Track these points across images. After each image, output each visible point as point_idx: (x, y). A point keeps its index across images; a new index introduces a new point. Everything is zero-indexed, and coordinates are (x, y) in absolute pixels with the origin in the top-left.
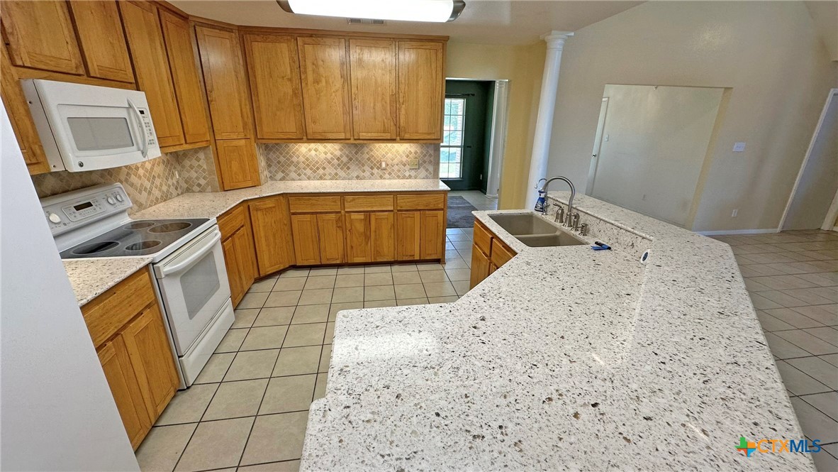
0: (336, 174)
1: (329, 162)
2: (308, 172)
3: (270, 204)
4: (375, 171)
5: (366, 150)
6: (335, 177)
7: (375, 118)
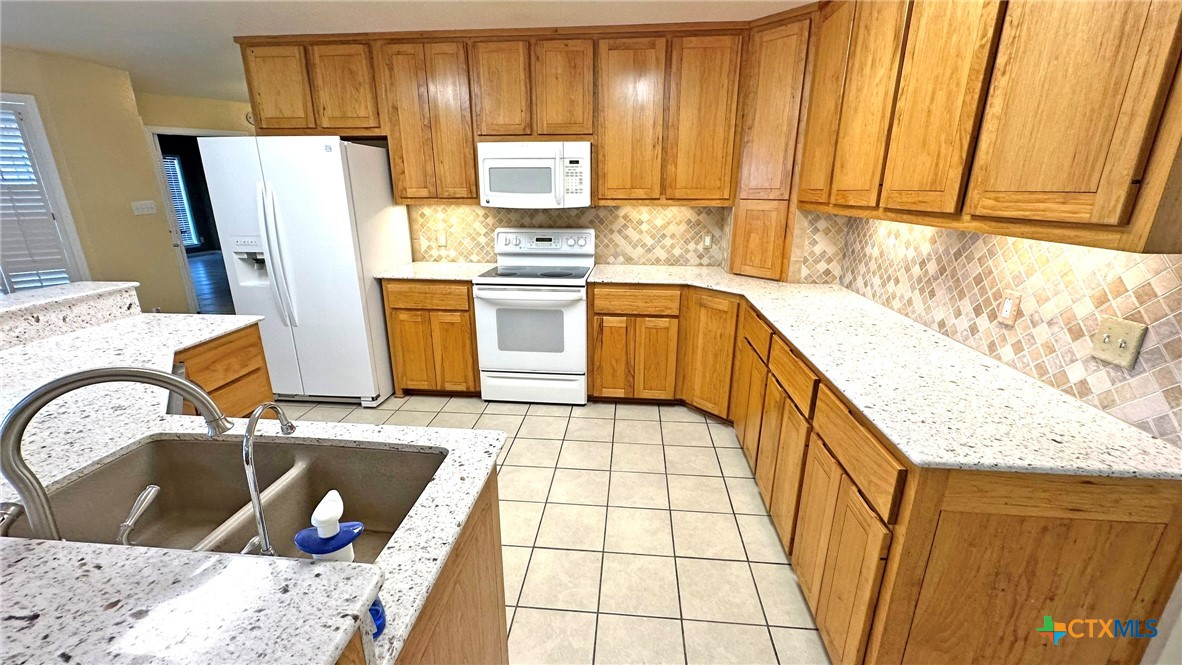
0: (910, 302)
3: (723, 304)
4: (983, 322)
6: (907, 308)
7: (924, 144)
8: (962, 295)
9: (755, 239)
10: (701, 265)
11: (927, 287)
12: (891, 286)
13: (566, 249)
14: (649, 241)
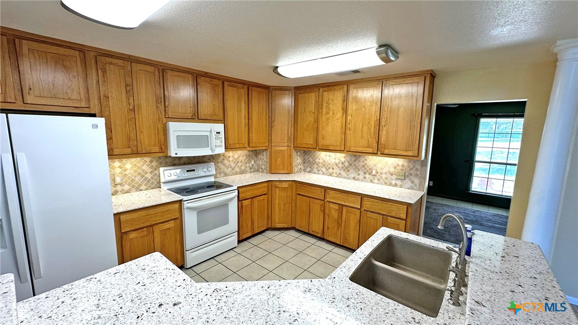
0: (340, 174)
1: (337, 165)
2: (324, 169)
3: (285, 185)
5: (362, 159)
6: (339, 176)
7: (362, 137)
8: (359, 170)
9: (279, 160)
10: (251, 172)
11: (346, 169)
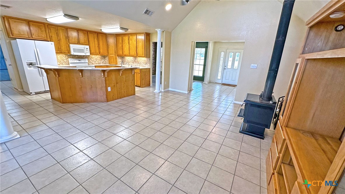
1: (131, 61)
4: (138, 64)
9: (112, 60)
12: (130, 63)
13: (83, 62)
14: (95, 61)
